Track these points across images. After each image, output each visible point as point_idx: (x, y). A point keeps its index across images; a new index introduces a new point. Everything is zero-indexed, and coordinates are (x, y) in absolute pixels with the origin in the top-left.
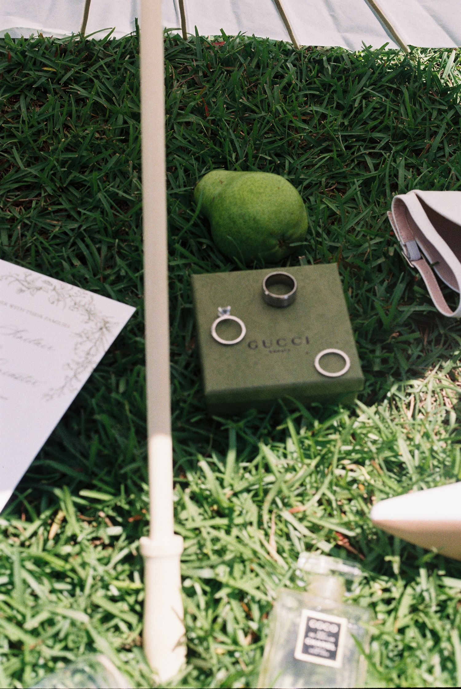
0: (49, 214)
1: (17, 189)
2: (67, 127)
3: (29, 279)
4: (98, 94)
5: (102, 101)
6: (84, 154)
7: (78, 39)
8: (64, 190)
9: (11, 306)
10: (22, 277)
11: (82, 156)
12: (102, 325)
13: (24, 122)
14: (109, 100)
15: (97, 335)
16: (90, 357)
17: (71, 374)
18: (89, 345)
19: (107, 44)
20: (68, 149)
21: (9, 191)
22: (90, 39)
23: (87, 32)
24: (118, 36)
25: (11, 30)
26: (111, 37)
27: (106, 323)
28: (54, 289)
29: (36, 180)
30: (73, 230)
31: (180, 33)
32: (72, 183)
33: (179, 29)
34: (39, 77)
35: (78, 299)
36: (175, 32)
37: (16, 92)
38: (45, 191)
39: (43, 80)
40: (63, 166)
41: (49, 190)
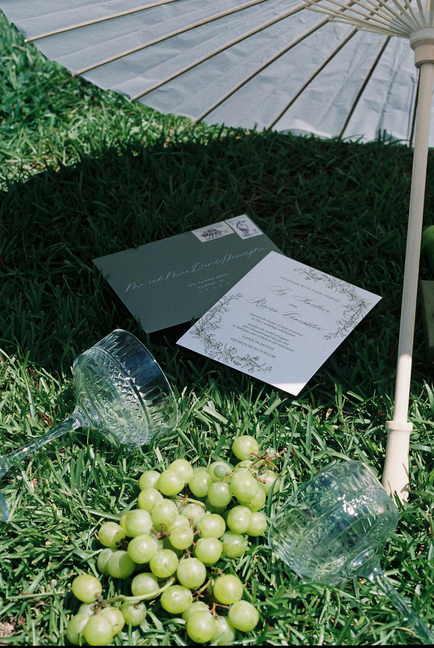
0: (318, 244)
1: (296, 227)
2: (330, 194)
3: (312, 272)
4: (352, 174)
5: (355, 180)
6: (343, 209)
7: (336, 141)
8: (328, 230)
9: (302, 286)
10: (308, 271)
11: (341, 211)
12: (361, 303)
13: (301, 187)
14: (358, 180)
15: (358, 308)
16: (354, 320)
17: (342, 327)
18: (352, 313)
19: (356, 146)
20: (332, 205)
21: (291, 228)
22: (345, 141)
23: (344, 136)
24: (365, 141)
25: (292, 130)
26: (360, 142)
27: (363, 302)
28: (329, 280)
29: (310, 222)
30: (336, 253)
31: (408, 144)
32: (334, 227)
33: (407, 140)
34: (311, 161)
35: (345, 288)
36: (404, 143)
37: (294, 169)
38: (317, 229)
39: (313, 163)
40: (329, 215)
41: (319, 228)
